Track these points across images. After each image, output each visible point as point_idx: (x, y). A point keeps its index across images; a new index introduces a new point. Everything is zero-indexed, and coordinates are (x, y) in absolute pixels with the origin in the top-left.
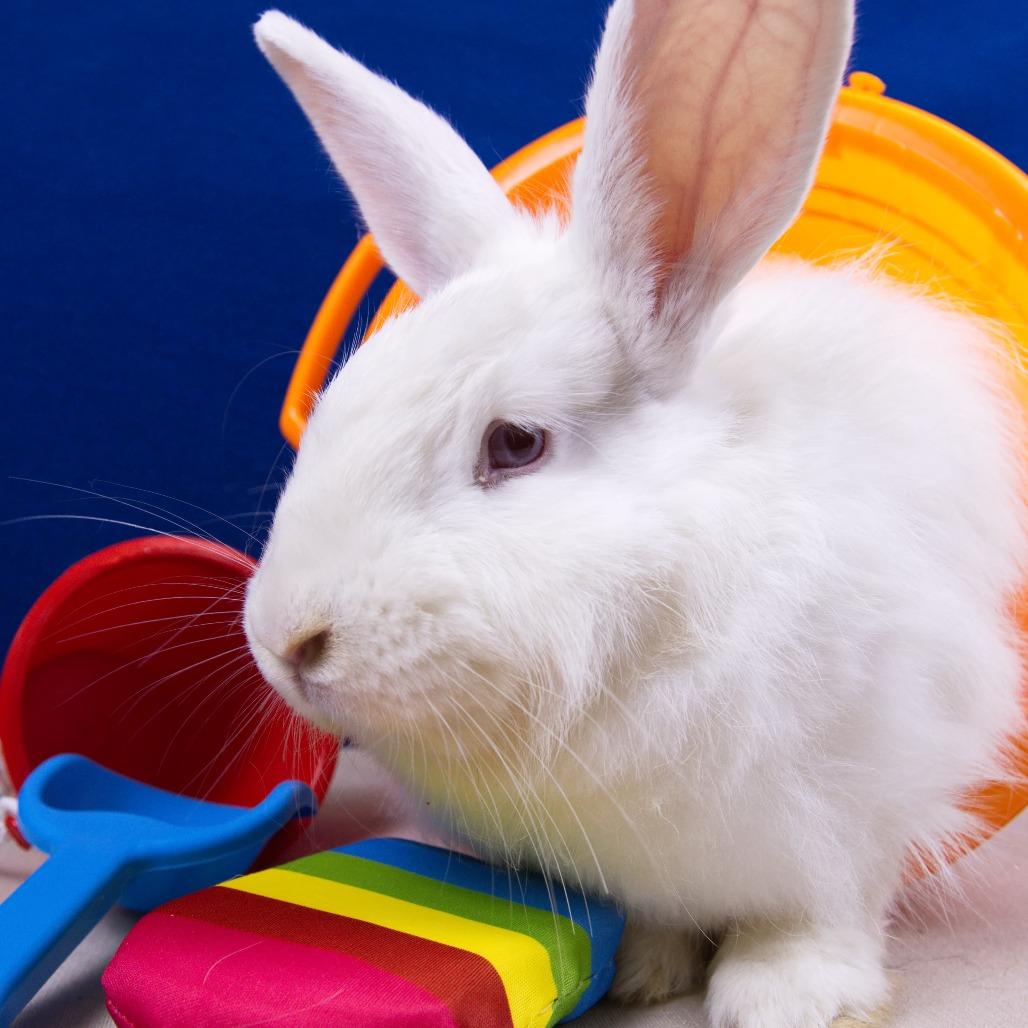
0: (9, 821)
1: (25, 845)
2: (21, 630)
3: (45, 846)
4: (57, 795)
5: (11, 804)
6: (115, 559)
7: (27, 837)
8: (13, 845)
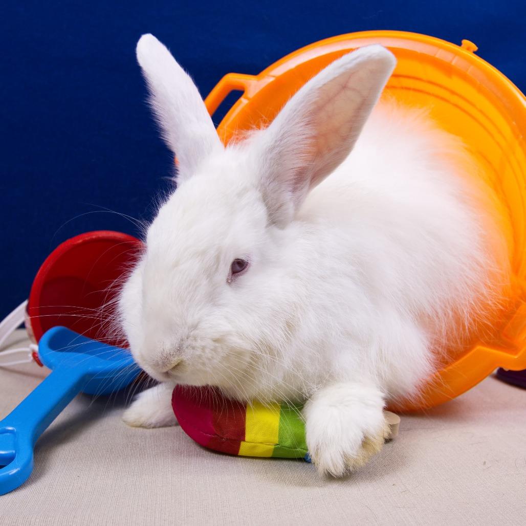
0: (34, 354)
1: (41, 364)
2: (39, 272)
3: (50, 366)
4: (54, 344)
5: (36, 347)
6: (80, 241)
7: (42, 361)
8: (36, 364)
